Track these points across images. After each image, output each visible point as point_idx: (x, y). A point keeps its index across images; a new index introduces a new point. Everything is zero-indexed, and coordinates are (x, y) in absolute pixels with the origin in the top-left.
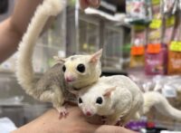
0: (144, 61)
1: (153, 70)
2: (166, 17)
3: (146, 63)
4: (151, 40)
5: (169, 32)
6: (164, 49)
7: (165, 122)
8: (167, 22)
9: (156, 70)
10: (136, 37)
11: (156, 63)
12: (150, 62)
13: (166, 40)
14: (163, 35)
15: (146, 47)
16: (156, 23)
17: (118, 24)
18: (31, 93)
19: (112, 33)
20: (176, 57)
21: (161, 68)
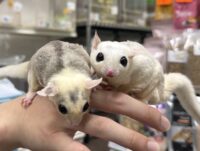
0: (173, 13)
1: (184, 23)
3: (176, 15)
9: (188, 23)
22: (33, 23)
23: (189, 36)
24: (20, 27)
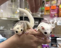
1: (53, 16)
9: (55, 15)
12: (52, 13)
14: (57, 3)
22: (6, 16)
23: (55, 20)
24: (3, 17)
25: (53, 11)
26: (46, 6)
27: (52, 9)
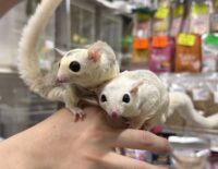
2: (174, 6)
4: (157, 32)
5: (177, 23)
6: (171, 42)
7: (173, 127)
8: (174, 11)
10: (139, 28)
11: (161, 59)
12: (156, 58)
13: (174, 33)
14: (170, 27)
15: (151, 40)
16: (163, 13)
17: (117, 13)
18: (36, 90)
19: (109, 23)
20: (185, 53)
21: (167, 65)
25: (157, 54)
26: (137, 37)
27: (155, 48)
